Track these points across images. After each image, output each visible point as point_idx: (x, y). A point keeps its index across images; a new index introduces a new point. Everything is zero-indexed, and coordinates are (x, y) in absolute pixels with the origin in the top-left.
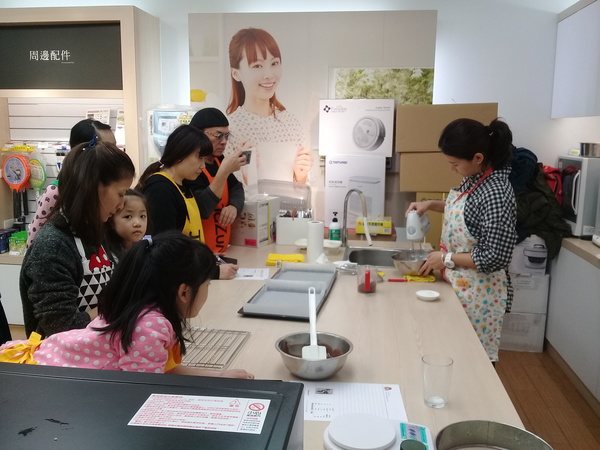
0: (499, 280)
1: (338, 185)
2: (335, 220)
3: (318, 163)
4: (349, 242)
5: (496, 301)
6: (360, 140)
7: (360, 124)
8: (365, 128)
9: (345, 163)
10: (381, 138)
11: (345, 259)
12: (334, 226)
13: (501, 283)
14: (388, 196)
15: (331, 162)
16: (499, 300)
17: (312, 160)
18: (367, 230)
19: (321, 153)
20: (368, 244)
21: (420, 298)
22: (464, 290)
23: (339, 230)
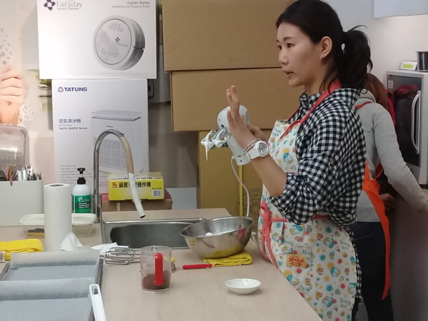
0: (345, 256)
1: (74, 125)
2: (81, 181)
3: (36, 91)
4: (104, 214)
5: (343, 286)
6: (105, 54)
7: (105, 28)
8: (113, 35)
9: (84, 89)
10: (139, 49)
11: (105, 242)
12: (81, 190)
13: (348, 259)
14: (152, 139)
15: (60, 90)
16: (347, 285)
17: (27, 88)
18: (135, 195)
19: (44, 76)
20: (139, 215)
21: (231, 292)
22: (299, 271)
23: (89, 197)
